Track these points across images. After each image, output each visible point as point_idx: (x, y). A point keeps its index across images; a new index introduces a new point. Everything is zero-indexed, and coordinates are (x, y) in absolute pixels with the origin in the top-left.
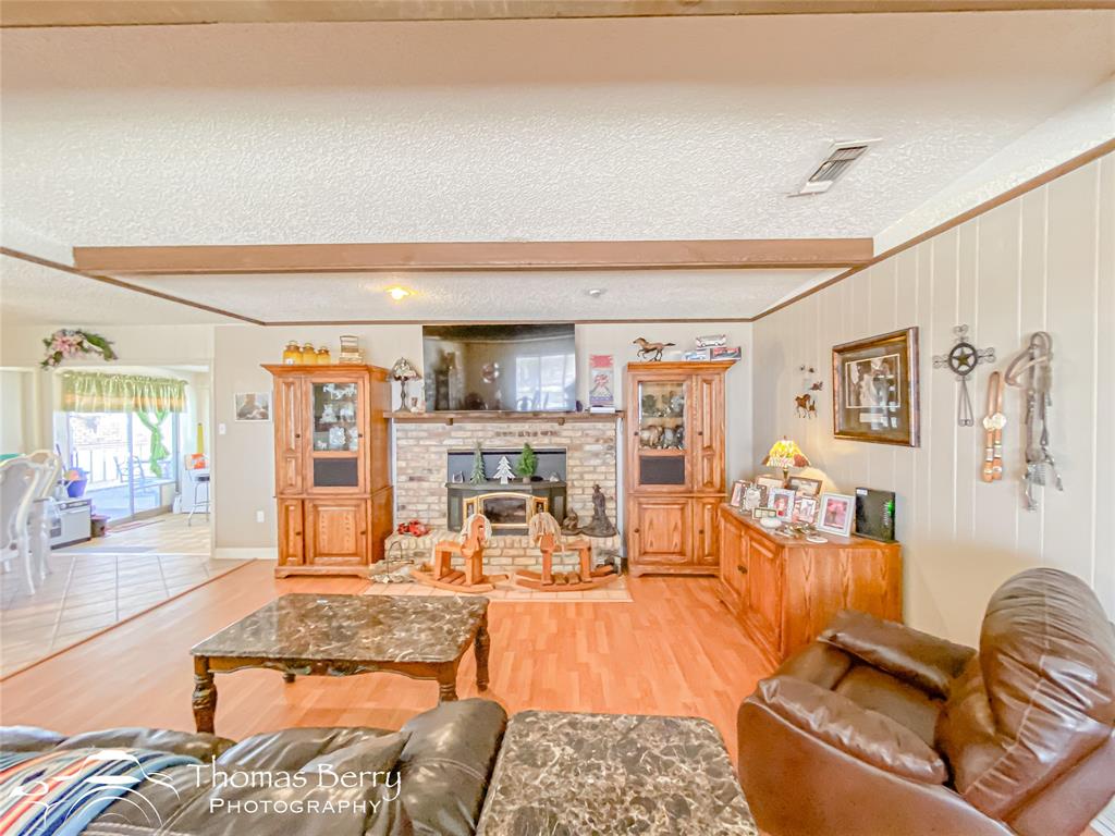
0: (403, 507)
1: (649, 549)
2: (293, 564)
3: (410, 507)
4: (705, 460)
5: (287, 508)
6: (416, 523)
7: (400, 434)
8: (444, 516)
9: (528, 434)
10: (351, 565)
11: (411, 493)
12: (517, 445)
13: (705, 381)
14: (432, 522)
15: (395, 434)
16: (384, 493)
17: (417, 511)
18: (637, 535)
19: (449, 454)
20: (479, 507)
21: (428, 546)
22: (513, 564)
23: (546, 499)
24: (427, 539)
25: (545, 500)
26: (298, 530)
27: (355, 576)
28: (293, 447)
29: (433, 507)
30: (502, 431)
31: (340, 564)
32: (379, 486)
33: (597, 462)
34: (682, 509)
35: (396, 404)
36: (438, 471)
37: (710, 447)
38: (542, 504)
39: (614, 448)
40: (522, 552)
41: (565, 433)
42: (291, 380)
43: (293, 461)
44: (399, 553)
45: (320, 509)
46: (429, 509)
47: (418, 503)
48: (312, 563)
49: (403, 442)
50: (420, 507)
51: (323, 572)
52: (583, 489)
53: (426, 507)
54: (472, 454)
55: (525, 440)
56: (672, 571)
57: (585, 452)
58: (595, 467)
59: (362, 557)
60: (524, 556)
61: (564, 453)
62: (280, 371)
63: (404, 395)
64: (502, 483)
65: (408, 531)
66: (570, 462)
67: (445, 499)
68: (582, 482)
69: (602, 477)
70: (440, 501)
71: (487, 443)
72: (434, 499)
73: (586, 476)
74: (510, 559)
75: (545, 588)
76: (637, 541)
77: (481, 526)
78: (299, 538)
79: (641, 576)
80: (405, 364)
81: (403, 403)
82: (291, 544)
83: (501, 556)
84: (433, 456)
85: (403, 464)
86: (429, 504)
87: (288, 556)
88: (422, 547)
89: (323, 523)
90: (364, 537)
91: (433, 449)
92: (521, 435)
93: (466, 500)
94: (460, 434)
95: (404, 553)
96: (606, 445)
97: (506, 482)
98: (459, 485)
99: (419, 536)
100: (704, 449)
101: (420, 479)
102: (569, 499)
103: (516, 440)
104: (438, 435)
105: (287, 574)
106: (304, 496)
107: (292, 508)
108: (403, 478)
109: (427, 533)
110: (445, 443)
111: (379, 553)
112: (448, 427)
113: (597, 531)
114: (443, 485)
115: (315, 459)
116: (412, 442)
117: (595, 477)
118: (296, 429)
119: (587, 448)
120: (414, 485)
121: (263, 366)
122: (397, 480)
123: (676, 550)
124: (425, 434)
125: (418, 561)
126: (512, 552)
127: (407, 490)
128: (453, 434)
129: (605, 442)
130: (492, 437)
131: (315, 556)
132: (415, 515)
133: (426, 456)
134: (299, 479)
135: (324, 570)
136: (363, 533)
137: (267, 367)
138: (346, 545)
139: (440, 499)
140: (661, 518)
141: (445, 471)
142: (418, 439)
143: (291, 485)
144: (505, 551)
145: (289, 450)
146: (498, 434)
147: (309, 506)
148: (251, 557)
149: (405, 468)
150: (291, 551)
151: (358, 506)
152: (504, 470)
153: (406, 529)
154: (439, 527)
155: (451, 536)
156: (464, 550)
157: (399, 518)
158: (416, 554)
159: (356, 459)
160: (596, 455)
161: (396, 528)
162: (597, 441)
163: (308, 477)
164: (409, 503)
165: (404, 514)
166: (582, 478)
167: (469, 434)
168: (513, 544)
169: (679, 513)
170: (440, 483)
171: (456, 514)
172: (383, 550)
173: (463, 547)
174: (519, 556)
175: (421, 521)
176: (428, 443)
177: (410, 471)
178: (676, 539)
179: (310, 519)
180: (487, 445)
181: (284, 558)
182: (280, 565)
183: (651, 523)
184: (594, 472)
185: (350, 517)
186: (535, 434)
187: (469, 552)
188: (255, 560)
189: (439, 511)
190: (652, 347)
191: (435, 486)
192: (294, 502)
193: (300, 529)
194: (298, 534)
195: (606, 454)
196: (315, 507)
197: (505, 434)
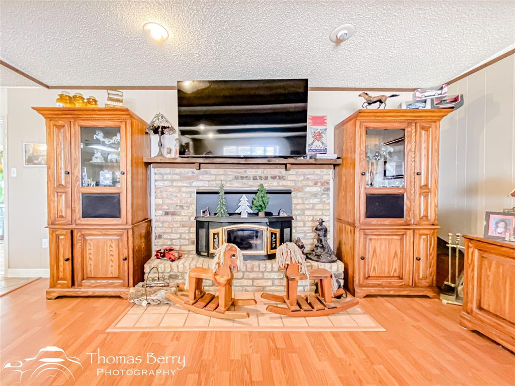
0: (160, 237)
1: (372, 274)
2: (63, 286)
3: (165, 236)
4: (422, 197)
5: (58, 237)
6: (171, 250)
7: (157, 177)
8: (193, 243)
9: (261, 178)
10: (115, 287)
11: (166, 225)
12: (252, 186)
13: (423, 128)
14: (183, 248)
15: (153, 177)
16: (144, 224)
17: (172, 240)
18: (362, 262)
19: (198, 193)
20: (223, 237)
21: (181, 270)
22: (253, 285)
23: (279, 230)
24: (180, 263)
25: (277, 231)
26: (67, 257)
27: (119, 297)
28: (63, 183)
29: (184, 236)
30: (239, 175)
31: (105, 286)
32: (140, 219)
33: (316, 201)
34: (402, 240)
35: (154, 152)
36: (188, 207)
37: (426, 185)
38: (275, 234)
39: (328, 189)
40: (260, 275)
41: (290, 178)
42: (61, 123)
43: (63, 196)
44: (157, 275)
45: (87, 238)
46: (180, 238)
47: (172, 233)
48: (80, 285)
49: (160, 184)
50: (174, 236)
51: (90, 294)
52: (304, 222)
53: (178, 236)
54: (217, 193)
55: (259, 182)
56: (392, 293)
57: (306, 193)
58: (314, 204)
59: (124, 281)
60: (263, 278)
61: (290, 193)
62: (51, 114)
63: (161, 145)
64: (242, 216)
65: (164, 256)
66: (294, 201)
67: (194, 230)
68: (303, 217)
69: (320, 213)
70: (189, 232)
71: (228, 185)
72: (186, 229)
73: (307, 213)
74: (251, 281)
75: (294, 313)
76: (362, 266)
77: (234, 255)
78: (69, 263)
79: (365, 297)
80: (162, 118)
81: (160, 151)
82: (61, 269)
83: (242, 278)
84: (184, 195)
85: (160, 201)
86: (181, 234)
87: (58, 279)
88: (176, 270)
89: (90, 251)
90: (126, 262)
91: (184, 189)
92: (255, 179)
93: (212, 231)
94: (207, 177)
95: (161, 275)
96: (323, 188)
97: (246, 216)
98: (207, 218)
99: (173, 261)
100: (421, 187)
101: (173, 214)
102: (293, 230)
103: (251, 182)
104: (189, 178)
105: (56, 295)
106: (74, 226)
107: (61, 237)
108: (160, 212)
109: (179, 258)
110: (194, 184)
111: (139, 276)
112: (196, 172)
113: (323, 258)
114: (193, 219)
115: (83, 194)
116: (167, 183)
117: (314, 213)
118: (66, 167)
119: (308, 189)
120: (169, 218)
121: (33, 108)
122: (155, 215)
123: (396, 275)
124: (177, 177)
125: (173, 283)
126: (252, 275)
127: (163, 222)
128: (200, 177)
129: (322, 184)
130: (232, 180)
131: (83, 279)
132: (169, 243)
133: (179, 195)
134: (69, 211)
135: (90, 291)
136: (126, 259)
137: (39, 110)
138: (110, 269)
139: (189, 230)
140: (383, 247)
141: (194, 207)
142: (172, 181)
143: (62, 217)
144: (246, 274)
145: (60, 185)
146: (236, 178)
147: (77, 235)
148: (37, 276)
149: (162, 205)
150: (61, 275)
151: (121, 235)
152: (244, 206)
153: (162, 255)
154: (189, 252)
155: (202, 262)
156: (217, 277)
157: (157, 245)
158: (170, 277)
159: (119, 194)
160: (315, 195)
161: (154, 253)
162: (316, 184)
163: (77, 210)
164: (164, 233)
165: (160, 242)
166: (303, 214)
167: (213, 177)
168: (252, 268)
169: (398, 243)
170: (190, 217)
171: (203, 242)
172: (143, 273)
173: (216, 274)
174: (258, 279)
175: (174, 247)
176: (180, 184)
177: (166, 207)
178: (396, 265)
179: (78, 247)
180: (228, 187)
181: (55, 281)
182: (51, 287)
183: (374, 252)
184: (313, 209)
185: (114, 245)
186: (266, 178)
187: (222, 280)
188: (40, 278)
189: (189, 239)
190: (375, 100)
191: (185, 219)
192: (64, 232)
193: (69, 256)
194: (67, 260)
195: (323, 194)
196: (83, 236)
197: (242, 178)
